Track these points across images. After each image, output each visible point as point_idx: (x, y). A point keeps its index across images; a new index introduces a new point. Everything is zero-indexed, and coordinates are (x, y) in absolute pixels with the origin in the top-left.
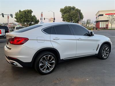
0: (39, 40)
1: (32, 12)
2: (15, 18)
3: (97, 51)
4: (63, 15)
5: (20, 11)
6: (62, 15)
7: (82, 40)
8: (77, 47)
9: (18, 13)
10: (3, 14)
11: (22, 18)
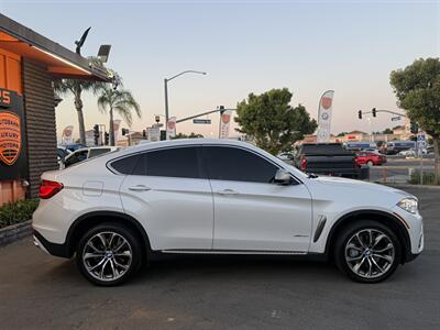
0: (87, 189)
1: (291, 95)
2: (236, 120)
3: (315, 241)
4: (402, 98)
5: (252, 97)
6: (398, 95)
7: (237, 195)
8: (215, 218)
9: (243, 103)
10: (222, 107)
11: (254, 119)
